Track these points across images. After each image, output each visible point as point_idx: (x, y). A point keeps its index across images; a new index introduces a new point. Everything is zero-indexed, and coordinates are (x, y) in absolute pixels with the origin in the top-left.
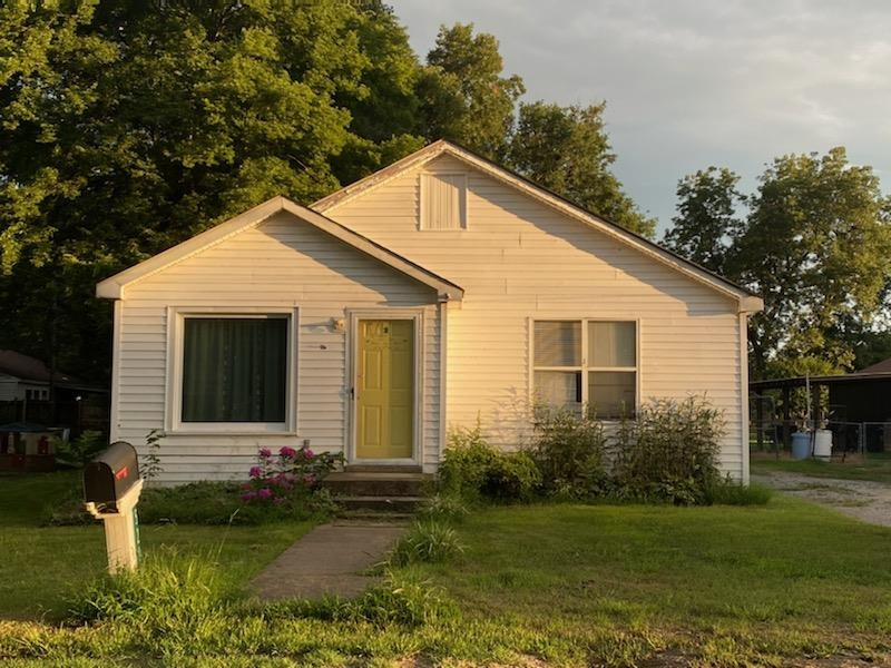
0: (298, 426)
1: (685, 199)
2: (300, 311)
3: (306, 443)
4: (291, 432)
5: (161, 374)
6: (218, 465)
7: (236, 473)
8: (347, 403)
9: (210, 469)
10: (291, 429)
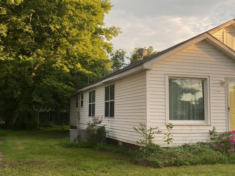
0: (212, 122)
1: (112, 57)
2: (210, 77)
3: (214, 128)
4: (209, 124)
5: (164, 100)
6: (185, 137)
7: (192, 140)
8: (227, 113)
9: (182, 139)
10: (209, 123)
